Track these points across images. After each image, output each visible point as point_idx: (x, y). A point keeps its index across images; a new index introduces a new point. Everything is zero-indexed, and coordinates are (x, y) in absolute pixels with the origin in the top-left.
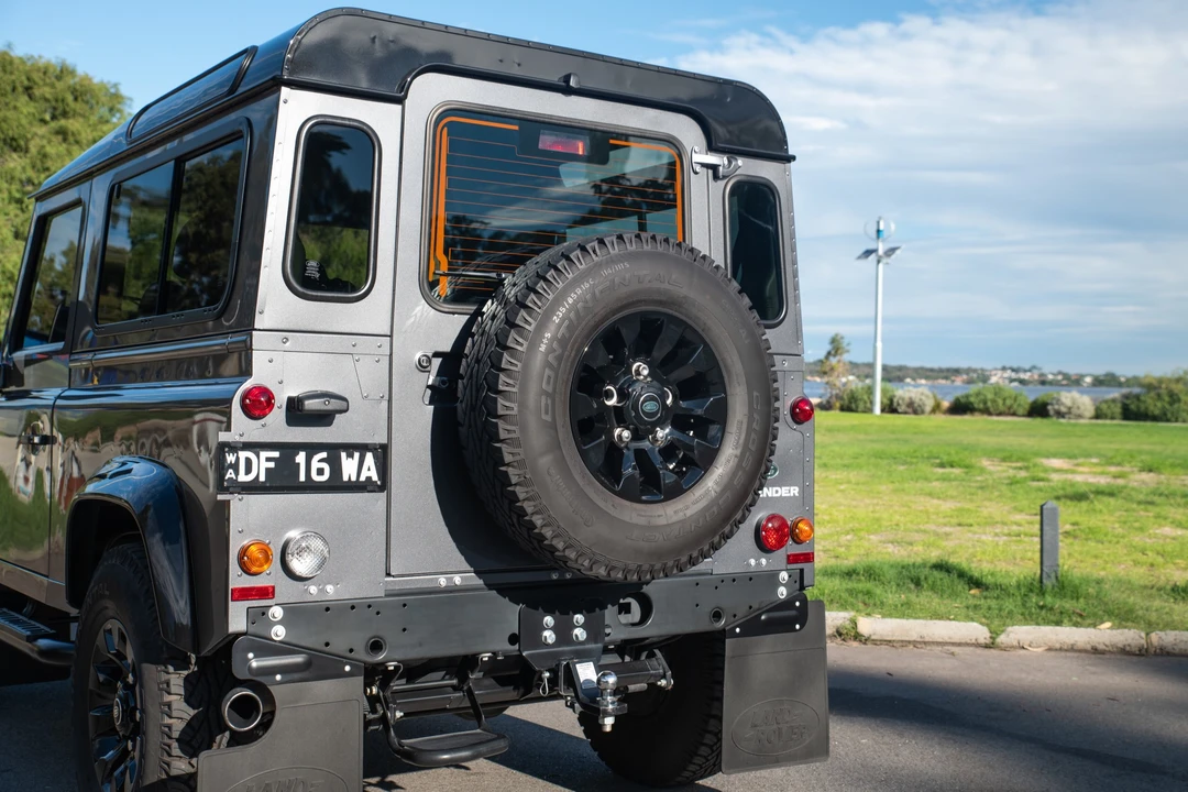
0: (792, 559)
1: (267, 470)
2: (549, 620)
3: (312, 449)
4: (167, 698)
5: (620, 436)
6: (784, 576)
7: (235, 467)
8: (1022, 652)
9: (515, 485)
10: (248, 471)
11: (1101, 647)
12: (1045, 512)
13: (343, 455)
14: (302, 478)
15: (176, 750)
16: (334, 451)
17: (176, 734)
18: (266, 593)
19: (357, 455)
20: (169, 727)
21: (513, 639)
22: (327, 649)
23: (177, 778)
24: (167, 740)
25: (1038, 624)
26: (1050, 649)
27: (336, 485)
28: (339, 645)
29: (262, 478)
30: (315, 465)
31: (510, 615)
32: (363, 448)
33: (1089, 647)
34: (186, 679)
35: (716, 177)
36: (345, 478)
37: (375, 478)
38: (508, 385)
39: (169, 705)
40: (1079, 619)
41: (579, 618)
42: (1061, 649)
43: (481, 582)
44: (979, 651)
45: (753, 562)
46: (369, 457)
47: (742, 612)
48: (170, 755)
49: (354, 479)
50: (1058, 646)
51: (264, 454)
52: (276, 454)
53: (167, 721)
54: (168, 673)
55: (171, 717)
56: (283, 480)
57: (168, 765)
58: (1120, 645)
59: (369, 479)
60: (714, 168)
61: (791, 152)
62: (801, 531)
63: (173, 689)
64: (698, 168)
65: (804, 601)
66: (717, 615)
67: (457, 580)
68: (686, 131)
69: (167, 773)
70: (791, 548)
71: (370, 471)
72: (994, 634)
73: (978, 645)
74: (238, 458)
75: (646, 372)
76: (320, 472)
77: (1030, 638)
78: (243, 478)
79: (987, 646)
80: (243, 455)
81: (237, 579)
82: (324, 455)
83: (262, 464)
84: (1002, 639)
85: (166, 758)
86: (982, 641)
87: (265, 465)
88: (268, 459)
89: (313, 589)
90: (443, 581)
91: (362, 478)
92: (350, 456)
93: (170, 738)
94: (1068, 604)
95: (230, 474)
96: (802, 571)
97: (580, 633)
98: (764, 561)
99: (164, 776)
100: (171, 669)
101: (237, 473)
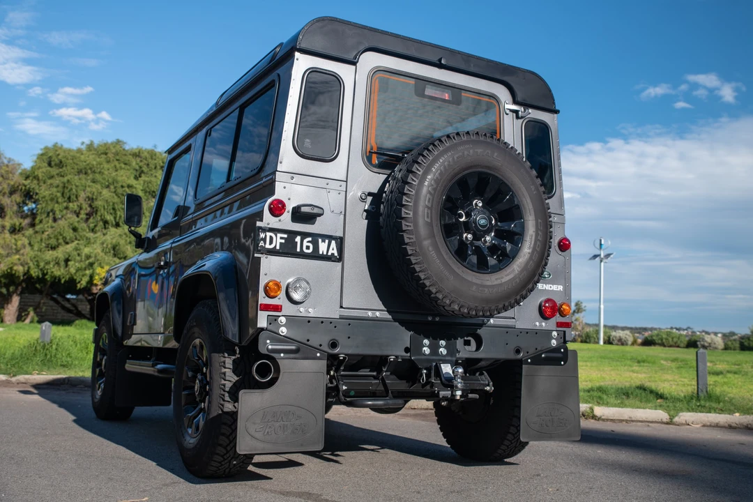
0: (559, 325)
1: (281, 243)
2: (426, 342)
3: (304, 235)
4: (224, 370)
5: (466, 237)
6: (555, 334)
7: (264, 239)
8: (688, 427)
9: (410, 255)
10: (271, 243)
11: (734, 425)
12: (699, 354)
13: (320, 240)
14: (298, 250)
15: (227, 398)
16: (315, 238)
17: (227, 389)
18: (277, 308)
19: (327, 241)
20: (224, 385)
21: (407, 350)
22: (308, 343)
23: (227, 413)
24: (223, 392)
25: (696, 412)
26: (704, 426)
27: (315, 256)
28: (314, 342)
29: (278, 247)
30: (305, 244)
31: (406, 337)
32: (330, 238)
33: (727, 425)
34: (234, 361)
35: (518, 117)
36: (321, 253)
37: (336, 254)
38: (408, 201)
39: (224, 374)
40: (722, 411)
41: (443, 343)
42: (710, 426)
43: (390, 317)
44: (663, 425)
45: (537, 324)
46: (333, 242)
47: (532, 351)
48: (224, 400)
49: (325, 253)
50: (709, 424)
51: (279, 235)
52: (285, 236)
53: (223, 382)
54: (225, 357)
55: (225, 380)
56: (288, 250)
57: (223, 405)
58: (745, 424)
59: (333, 254)
60: (516, 112)
61: (557, 108)
62: (564, 309)
63: (227, 366)
64: (508, 112)
65: (566, 349)
66: (518, 351)
67: (378, 314)
68: (502, 93)
69: (222, 410)
70: (558, 318)
71: (334, 250)
72: (672, 417)
73: (662, 423)
74: (266, 236)
75: (481, 205)
76: (308, 248)
77: (692, 419)
78: (268, 246)
79: (667, 423)
80: (269, 234)
81: (263, 299)
82: (310, 239)
83: (278, 240)
84: (676, 419)
85: (222, 402)
86: (665, 420)
87: (279, 241)
88: (281, 238)
89: (302, 309)
90: (370, 314)
91: (329, 254)
92: (323, 241)
93: (224, 391)
94: (714, 405)
95: (262, 243)
96: (565, 332)
97: (443, 351)
98: (544, 324)
99: (220, 412)
100: (226, 355)
101: (265, 243)
